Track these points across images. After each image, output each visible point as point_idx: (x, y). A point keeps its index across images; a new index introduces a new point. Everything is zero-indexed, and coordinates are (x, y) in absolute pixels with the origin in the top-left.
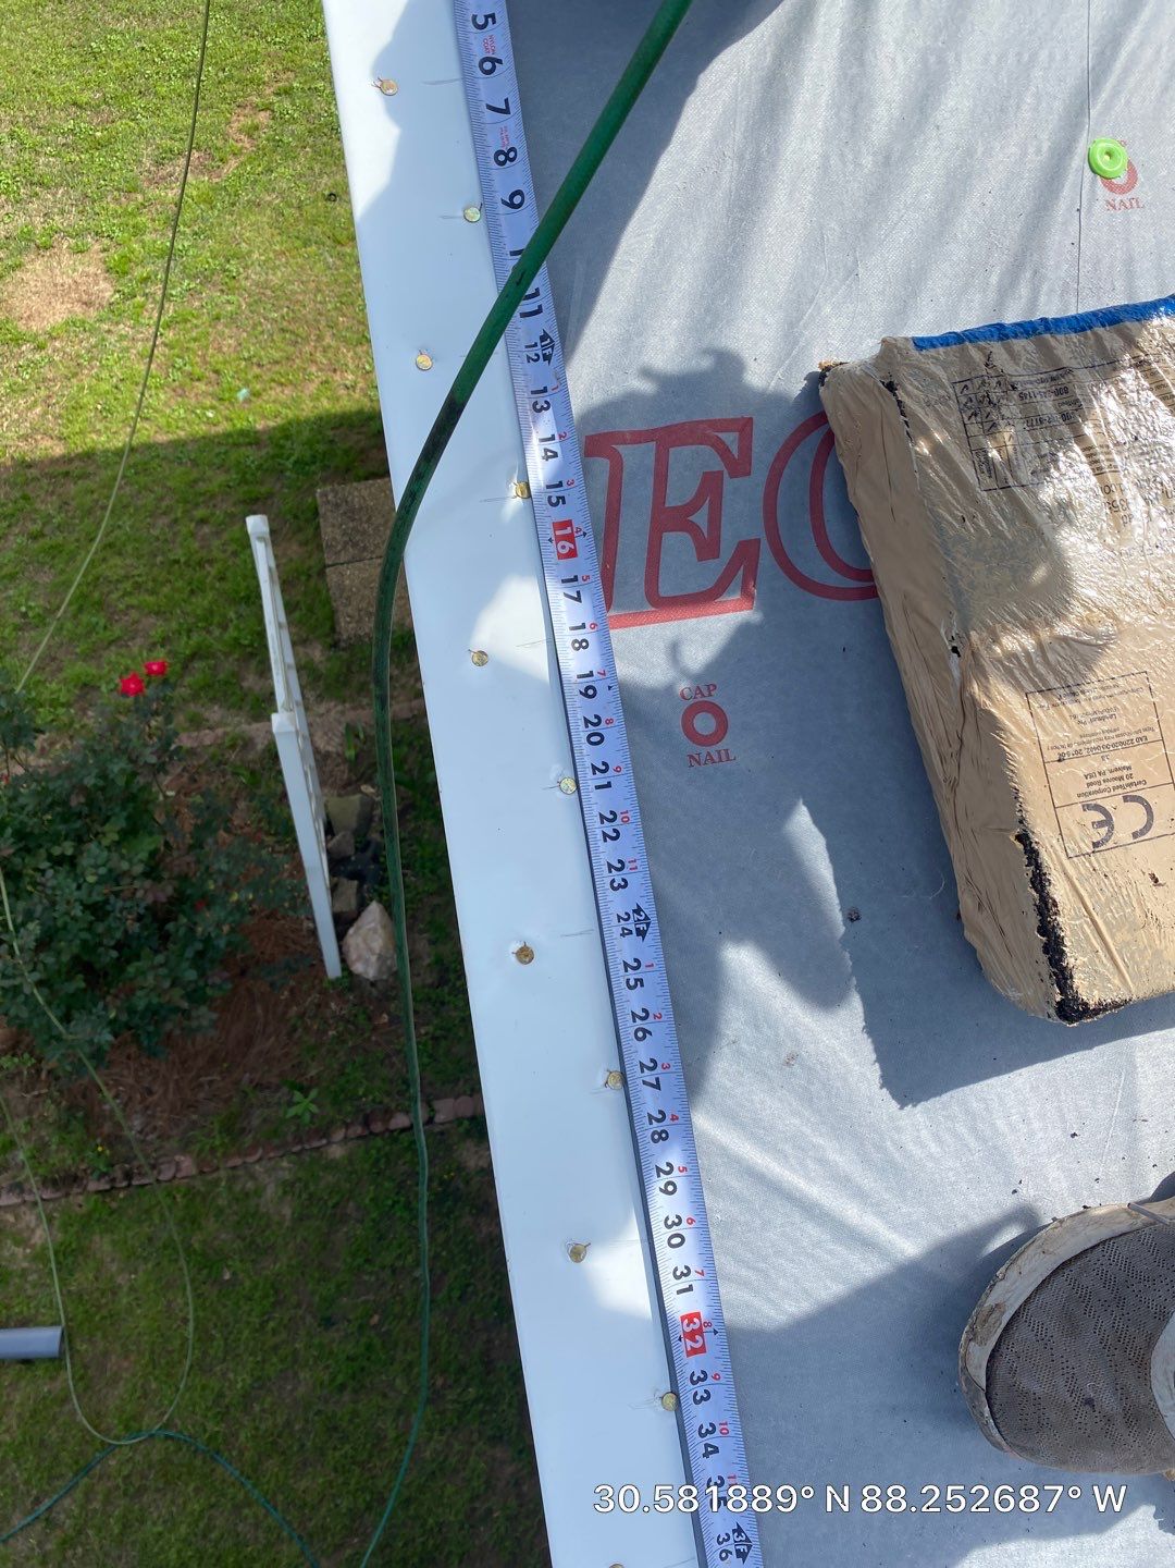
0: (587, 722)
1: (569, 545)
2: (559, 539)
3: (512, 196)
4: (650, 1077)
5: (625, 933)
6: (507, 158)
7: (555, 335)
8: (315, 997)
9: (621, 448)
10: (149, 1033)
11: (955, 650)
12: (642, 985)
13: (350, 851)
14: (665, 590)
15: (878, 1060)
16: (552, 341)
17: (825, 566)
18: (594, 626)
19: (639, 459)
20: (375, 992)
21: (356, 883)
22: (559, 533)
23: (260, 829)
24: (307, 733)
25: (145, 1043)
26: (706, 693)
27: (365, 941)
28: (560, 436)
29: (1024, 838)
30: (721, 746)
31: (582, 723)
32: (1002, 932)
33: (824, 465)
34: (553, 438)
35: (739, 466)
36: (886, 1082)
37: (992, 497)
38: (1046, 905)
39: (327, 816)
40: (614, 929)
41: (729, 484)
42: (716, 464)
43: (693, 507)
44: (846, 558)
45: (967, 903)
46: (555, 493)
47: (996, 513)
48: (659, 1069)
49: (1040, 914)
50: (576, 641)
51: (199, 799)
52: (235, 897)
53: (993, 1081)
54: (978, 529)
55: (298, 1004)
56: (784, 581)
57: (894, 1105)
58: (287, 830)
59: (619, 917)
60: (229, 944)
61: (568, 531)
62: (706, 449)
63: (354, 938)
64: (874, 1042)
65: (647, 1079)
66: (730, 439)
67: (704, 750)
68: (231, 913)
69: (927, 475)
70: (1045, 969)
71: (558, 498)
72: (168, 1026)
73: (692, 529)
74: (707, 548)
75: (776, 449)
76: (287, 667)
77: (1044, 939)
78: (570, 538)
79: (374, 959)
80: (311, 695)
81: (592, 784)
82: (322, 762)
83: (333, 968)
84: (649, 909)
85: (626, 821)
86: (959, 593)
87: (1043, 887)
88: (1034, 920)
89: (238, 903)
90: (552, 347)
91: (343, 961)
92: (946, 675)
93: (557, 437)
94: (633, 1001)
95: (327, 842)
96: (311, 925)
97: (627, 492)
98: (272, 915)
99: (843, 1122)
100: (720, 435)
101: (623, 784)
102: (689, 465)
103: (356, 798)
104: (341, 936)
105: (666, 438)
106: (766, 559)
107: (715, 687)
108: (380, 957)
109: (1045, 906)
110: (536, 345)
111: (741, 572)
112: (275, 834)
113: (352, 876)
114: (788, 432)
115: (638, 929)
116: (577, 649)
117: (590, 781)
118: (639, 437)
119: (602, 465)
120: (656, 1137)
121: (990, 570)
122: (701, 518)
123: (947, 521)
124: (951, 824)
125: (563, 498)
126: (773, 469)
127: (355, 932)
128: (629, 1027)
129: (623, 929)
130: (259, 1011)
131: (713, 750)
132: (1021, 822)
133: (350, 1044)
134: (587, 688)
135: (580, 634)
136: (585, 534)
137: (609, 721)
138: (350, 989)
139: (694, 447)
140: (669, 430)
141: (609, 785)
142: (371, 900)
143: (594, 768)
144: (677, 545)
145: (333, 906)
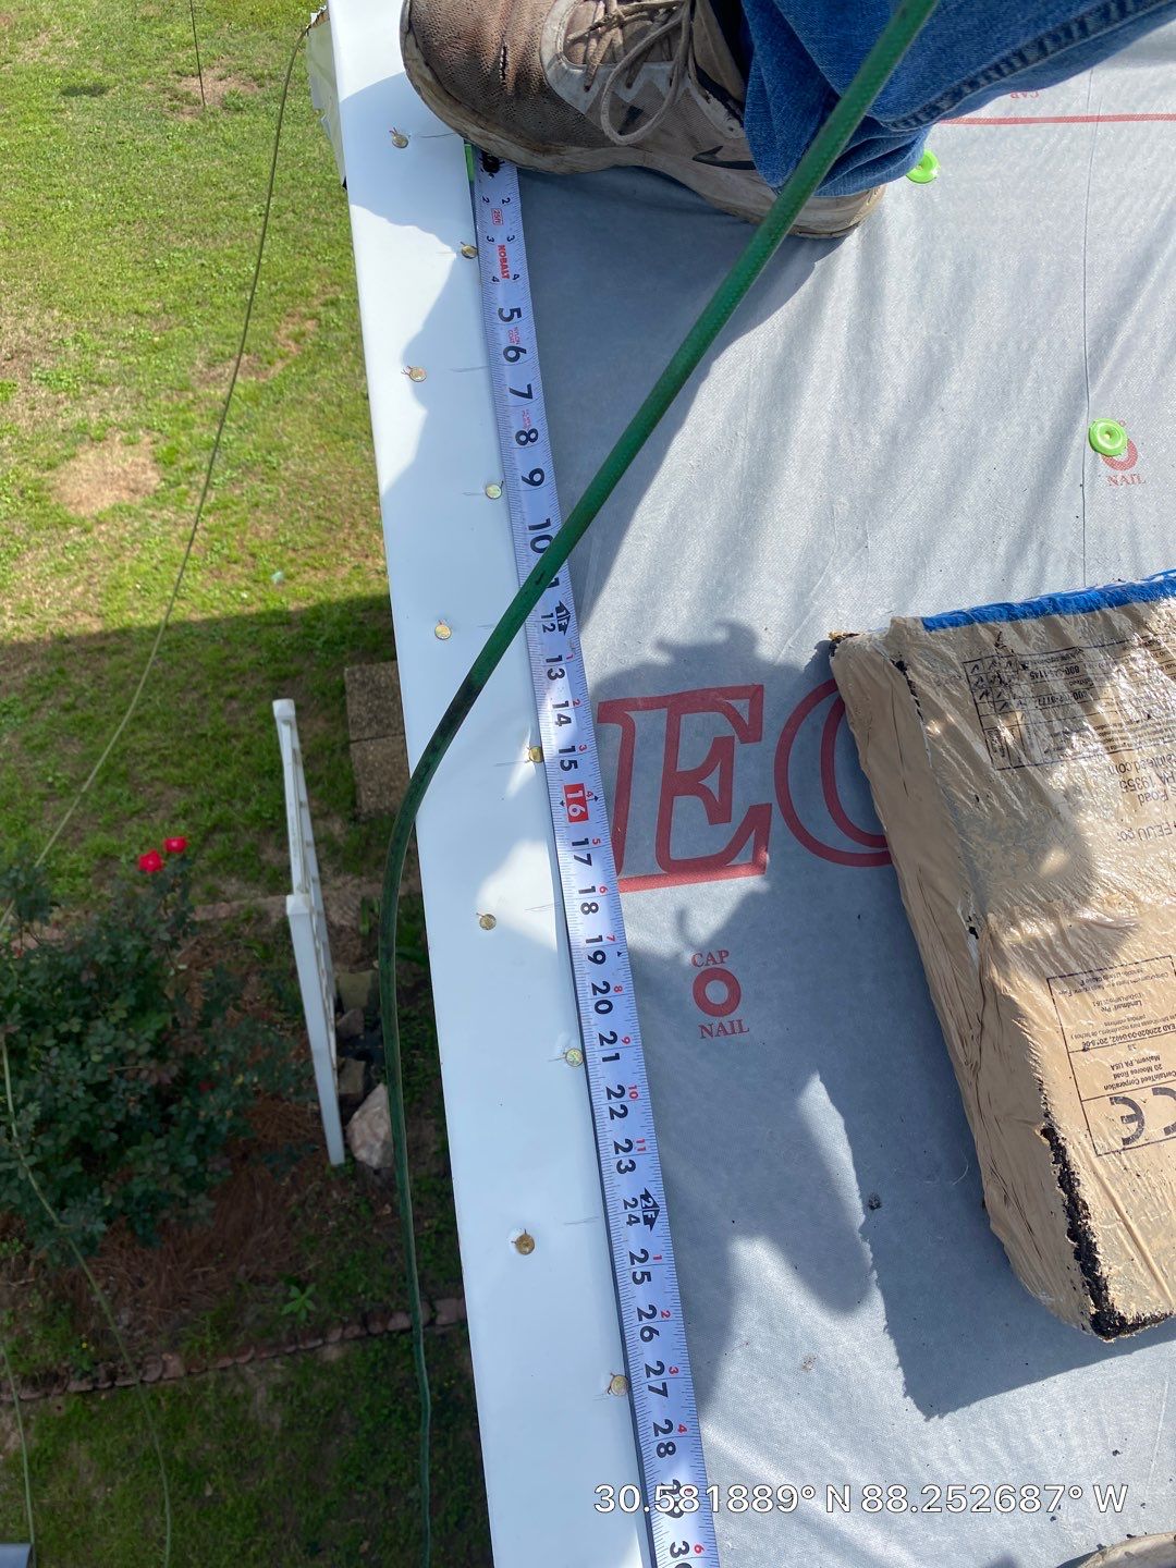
0: (595, 988)
1: (580, 808)
2: (570, 801)
3: (532, 474)
4: (657, 1383)
5: (633, 1221)
6: (528, 439)
7: (570, 607)
8: (316, 1185)
9: (632, 714)
10: (145, 1221)
11: (972, 930)
12: (649, 1279)
13: (359, 1029)
14: (677, 852)
15: (901, 1364)
16: (568, 613)
17: (839, 833)
18: (604, 889)
19: (649, 724)
20: (378, 1181)
21: (363, 1063)
22: (570, 796)
23: (269, 1006)
24: (321, 908)
25: (140, 1231)
26: (717, 959)
27: (370, 1126)
28: (574, 703)
29: (1049, 1132)
30: (734, 1016)
31: (590, 990)
32: (1030, 1229)
33: (835, 730)
34: (566, 704)
35: (751, 732)
36: (911, 1389)
37: (1006, 777)
38: (1076, 1207)
39: (338, 993)
40: (620, 1217)
41: (740, 749)
42: (727, 730)
43: (704, 771)
44: (858, 822)
45: (992, 1195)
46: (567, 757)
47: (1010, 792)
48: (666, 1373)
49: (1070, 1216)
50: (585, 904)
51: (209, 973)
52: (240, 1079)
53: (1025, 1389)
54: (992, 808)
55: (299, 1192)
56: (796, 845)
57: (919, 1415)
58: (296, 1008)
59: (626, 1203)
60: (231, 1129)
61: (580, 794)
62: (717, 718)
63: (359, 1122)
64: (897, 1344)
65: (653, 1385)
66: (742, 706)
67: (716, 1021)
68: (235, 1097)
69: (940, 754)
70: (1077, 1275)
71: (571, 762)
72: (165, 1214)
73: (704, 793)
74: (718, 812)
75: (787, 715)
76: (305, 844)
77: (1075, 1244)
78: (582, 801)
79: (378, 1145)
80: (328, 870)
81: (599, 1056)
82: (336, 937)
83: (336, 1154)
84: (658, 1196)
85: (634, 1096)
86: (975, 874)
87: (1072, 1187)
88: (1063, 1223)
89: (242, 1086)
90: (568, 619)
91: (347, 1146)
92: (964, 955)
93: (571, 704)
94: (639, 1297)
95: (336, 1019)
96: (315, 1107)
97: (638, 758)
98: (276, 1097)
99: (864, 1437)
100: (731, 702)
101: (632, 1057)
102: (700, 732)
103: (368, 974)
104: (345, 1120)
105: (677, 705)
106: (778, 823)
107: (727, 953)
108: (385, 1143)
109: (1075, 1209)
110: (552, 616)
111: (752, 837)
112: (285, 1011)
113: (359, 1057)
114: (800, 697)
115: (645, 1217)
116: (586, 913)
117: (597, 1052)
118: (651, 704)
119: (614, 731)
120: (662, 1450)
121: (1006, 851)
122: (712, 782)
123: (961, 800)
124: (974, 1109)
125: (575, 762)
126: (783, 735)
127: (360, 1117)
128: (634, 1326)
129: (630, 1216)
130: (259, 1197)
131: (725, 1020)
132: (1046, 1116)
133: (351, 1236)
134: (596, 953)
135: (589, 898)
136: (596, 798)
137: (618, 989)
138: (354, 1177)
139: (704, 714)
140: (680, 697)
141: (617, 1057)
142: (379, 1082)
143: (602, 1039)
144: (688, 808)
145: (339, 1087)
